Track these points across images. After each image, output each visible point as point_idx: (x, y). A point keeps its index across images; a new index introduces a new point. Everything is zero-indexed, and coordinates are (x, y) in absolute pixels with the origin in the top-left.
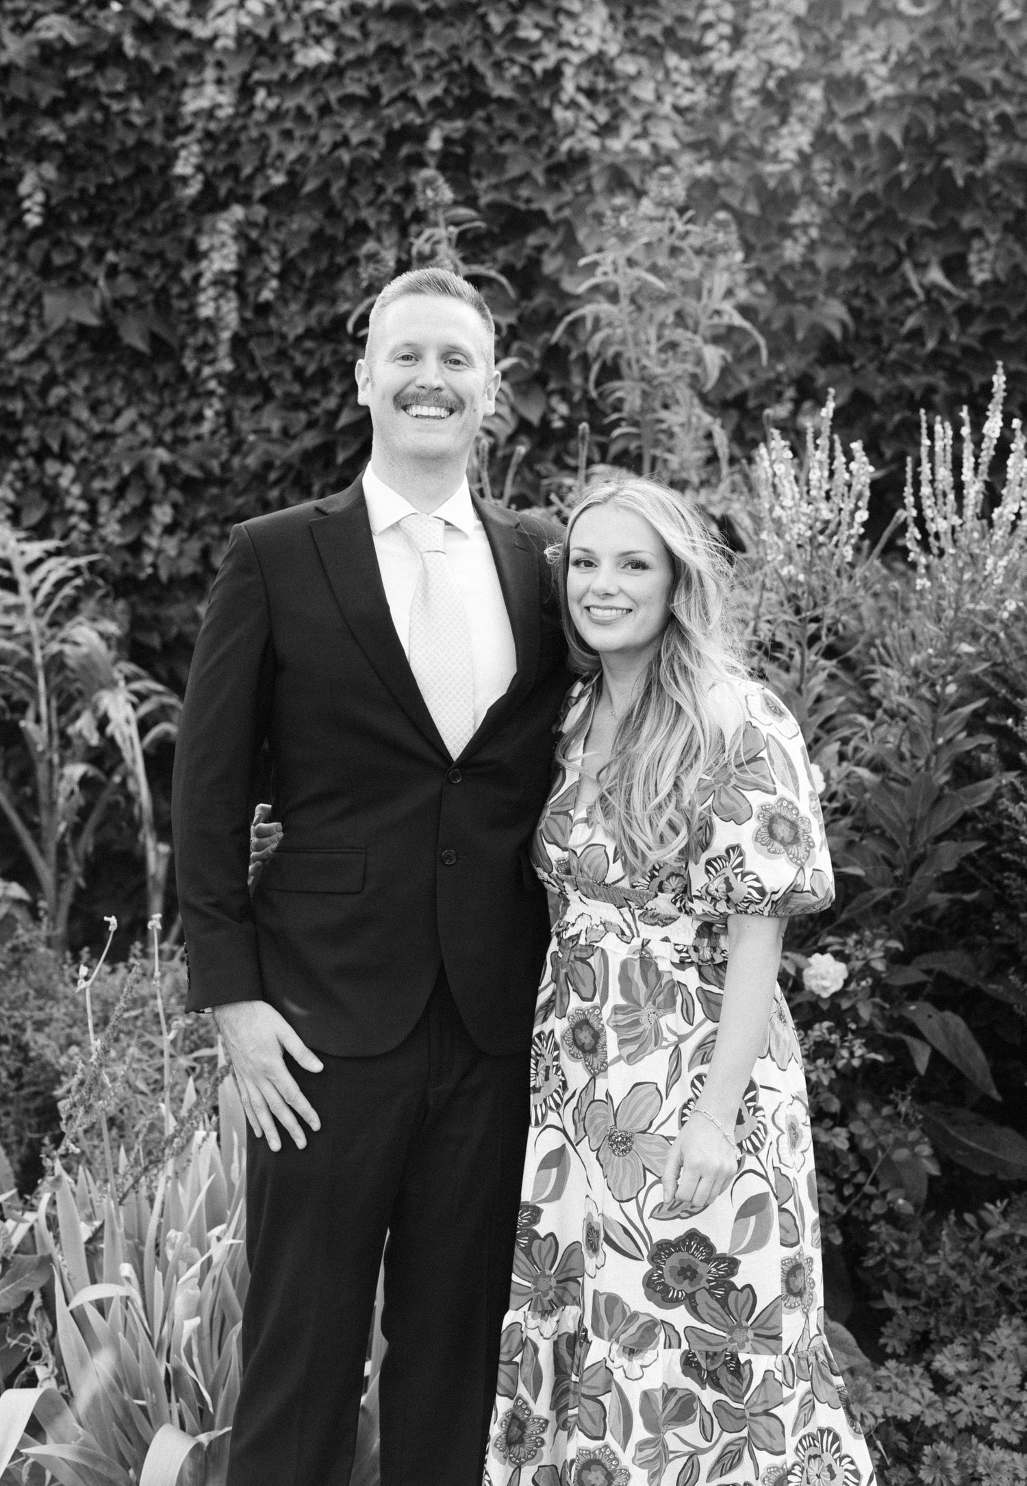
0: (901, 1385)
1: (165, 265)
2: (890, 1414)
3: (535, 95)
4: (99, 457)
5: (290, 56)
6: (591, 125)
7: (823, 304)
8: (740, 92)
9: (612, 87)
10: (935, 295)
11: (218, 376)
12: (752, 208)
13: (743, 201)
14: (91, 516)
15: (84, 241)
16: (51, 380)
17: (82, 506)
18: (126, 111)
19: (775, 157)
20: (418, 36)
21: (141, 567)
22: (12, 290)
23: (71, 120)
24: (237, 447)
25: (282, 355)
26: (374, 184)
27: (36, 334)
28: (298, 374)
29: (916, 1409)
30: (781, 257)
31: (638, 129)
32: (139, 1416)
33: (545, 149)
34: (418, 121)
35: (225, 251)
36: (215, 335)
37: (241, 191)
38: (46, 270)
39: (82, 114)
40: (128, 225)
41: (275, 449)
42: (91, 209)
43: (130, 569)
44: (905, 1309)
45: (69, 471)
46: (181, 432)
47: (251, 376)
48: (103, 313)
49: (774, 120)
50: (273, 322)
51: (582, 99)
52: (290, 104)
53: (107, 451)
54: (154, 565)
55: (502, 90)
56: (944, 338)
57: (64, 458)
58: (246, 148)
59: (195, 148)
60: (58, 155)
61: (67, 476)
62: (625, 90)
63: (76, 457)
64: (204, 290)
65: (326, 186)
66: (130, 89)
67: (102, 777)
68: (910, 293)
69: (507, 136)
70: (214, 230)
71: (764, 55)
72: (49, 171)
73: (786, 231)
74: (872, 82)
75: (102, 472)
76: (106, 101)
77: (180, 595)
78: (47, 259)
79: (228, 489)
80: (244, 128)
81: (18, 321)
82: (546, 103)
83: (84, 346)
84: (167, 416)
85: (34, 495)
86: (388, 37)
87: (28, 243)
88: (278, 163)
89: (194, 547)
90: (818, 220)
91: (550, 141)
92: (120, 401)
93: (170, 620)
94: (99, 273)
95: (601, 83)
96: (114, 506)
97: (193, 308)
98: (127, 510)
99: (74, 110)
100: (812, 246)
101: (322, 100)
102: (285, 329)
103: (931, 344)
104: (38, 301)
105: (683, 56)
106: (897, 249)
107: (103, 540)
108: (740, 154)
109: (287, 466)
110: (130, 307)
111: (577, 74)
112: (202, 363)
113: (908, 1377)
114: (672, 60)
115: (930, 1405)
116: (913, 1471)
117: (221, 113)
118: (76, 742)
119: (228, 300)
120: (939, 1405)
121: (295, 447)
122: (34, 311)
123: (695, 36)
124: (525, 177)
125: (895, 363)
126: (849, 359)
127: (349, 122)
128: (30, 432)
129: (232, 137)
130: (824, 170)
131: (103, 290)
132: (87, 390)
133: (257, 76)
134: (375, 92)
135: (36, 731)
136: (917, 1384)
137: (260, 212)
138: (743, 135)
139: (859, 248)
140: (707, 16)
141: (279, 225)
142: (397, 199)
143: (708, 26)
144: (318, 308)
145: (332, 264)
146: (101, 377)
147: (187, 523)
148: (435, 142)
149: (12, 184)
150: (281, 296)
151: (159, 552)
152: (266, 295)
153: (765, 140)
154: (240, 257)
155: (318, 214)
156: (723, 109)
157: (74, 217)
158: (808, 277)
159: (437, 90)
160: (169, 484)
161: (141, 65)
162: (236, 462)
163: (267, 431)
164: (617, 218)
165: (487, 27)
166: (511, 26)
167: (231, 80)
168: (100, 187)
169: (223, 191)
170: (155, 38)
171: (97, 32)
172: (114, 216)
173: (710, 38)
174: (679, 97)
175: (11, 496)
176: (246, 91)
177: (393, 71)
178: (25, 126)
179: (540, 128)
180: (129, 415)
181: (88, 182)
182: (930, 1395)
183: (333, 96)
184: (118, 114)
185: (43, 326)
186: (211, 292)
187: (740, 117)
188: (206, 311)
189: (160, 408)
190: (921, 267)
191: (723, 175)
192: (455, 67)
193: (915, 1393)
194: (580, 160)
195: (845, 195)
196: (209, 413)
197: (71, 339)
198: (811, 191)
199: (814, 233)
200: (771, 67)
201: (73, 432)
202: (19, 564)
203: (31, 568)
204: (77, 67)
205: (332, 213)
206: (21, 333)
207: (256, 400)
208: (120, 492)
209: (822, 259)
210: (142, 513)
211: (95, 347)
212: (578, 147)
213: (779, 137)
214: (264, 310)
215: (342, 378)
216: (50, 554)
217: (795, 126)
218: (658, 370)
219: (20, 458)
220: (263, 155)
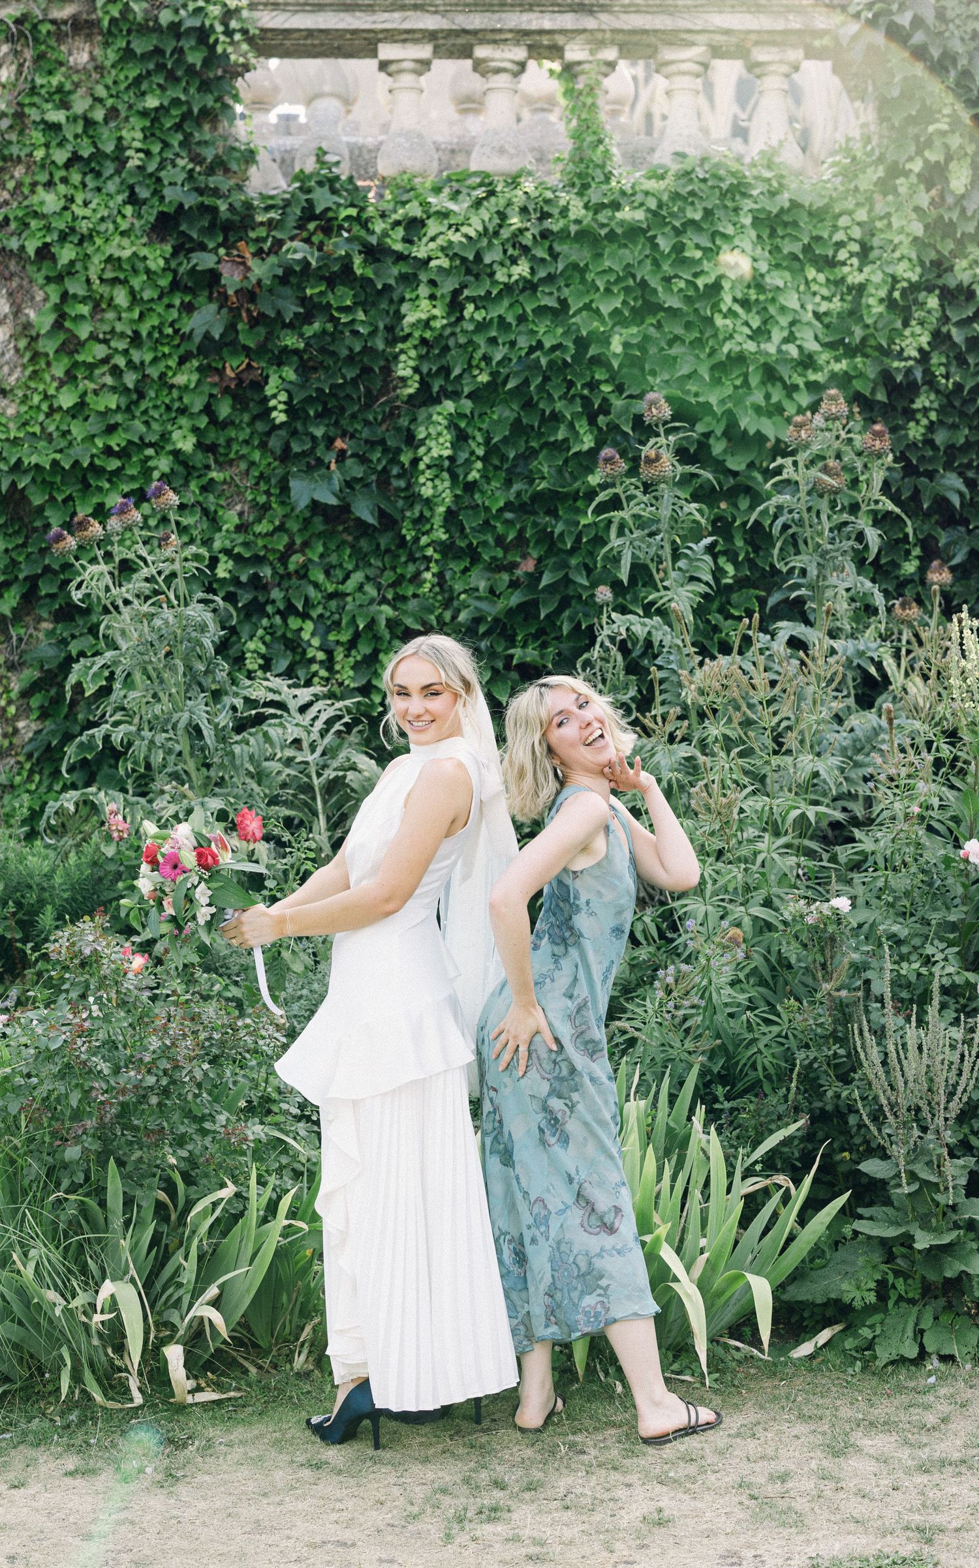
1: (386, 450)
3: (697, 306)
4: (333, 613)
5: (492, 274)
6: (746, 331)
7: (943, 477)
8: (869, 301)
9: (762, 297)
11: (433, 544)
12: (881, 396)
13: (873, 391)
14: (329, 663)
15: (318, 431)
16: (290, 549)
17: (321, 656)
19: (900, 355)
20: (599, 256)
23: (310, 330)
24: (449, 603)
25: (487, 525)
26: (565, 379)
27: (278, 510)
28: (500, 541)
30: (907, 435)
31: (785, 334)
33: (708, 350)
34: (602, 329)
35: (441, 440)
36: (431, 509)
37: (451, 388)
38: (286, 456)
39: (317, 326)
40: (354, 416)
41: (484, 606)
42: (325, 404)
43: (362, 708)
45: (309, 626)
46: (401, 591)
47: (461, 544)
48: (340, 493)
49: (899, 324)
50: (478, 498)
51: (737, 308)
52: (494, 313)
53: (341, 608)
55: (674, 302)
57: (305, 616)
58: (455, 351)
59: (413, 353)
60: (296, 361)
61: (307, 630)
62: (773, 300)
63: (315, 614)
64: (423, 473)
65: (526, 383)
66: (355, 304)
69: (675, 340)
70: (429, 421)
71: (889, 270)
72: (290, 373)
73: (910, 414)
75: (337, 624)
76: (336, 314)
78: (287, 448)
80: (454, 335)
81: (262, 499)
82: (708, 312)
83: (318, 520)
84: (388, 577)
85: (280, 646)
86: (573, 258)
87: (269, 434)
88: (482, 364)
90: (936, 405)
91: (712, 343)
92: (349, 566)
94: (331, 458)
95: (753, 295)
96: (347, 656)
97: (409, 486)
98: (359, 658)
99: (307, 318)
100: (931, 427)
101: (519, 311)
102: (488, 503)
104: (283, 483)
105: (819, 271)
107: (340, 684)
108: (869, 351)
109: (496, 620)
110: (358, 487)
111: (732, 288)
112: (420, 533)
114: (811, 273)
117: (437, 324)
119: (443, 481)
121: (502, 605)
123: (830, 253)
124: (693, 375)
126: (966, 522)
127: (541, 329)
128: (276, 594)
129: (443, 342)
130: (941, 364)
131: (336, 473)
132: (322, 556)
133: (466, 293)
134: (564, 303)
137: (467, 405)
138: (873, 335)
139: (970, 429)
140: (839, 236)
141: (483, 415)
142: (586, 392)
143: (840, 245)
144: (516, 487)
145: (527, 448)
146: (332, 546)
148: (616, 346)
149: (259, 385)
150: (486, 478)
152: (474, 475)
153: (891, 340)
154: (453, 446)
155: (515, 407)
156: (854, 313)
157: (312, 413)
158: (929, 452)
159: (617, 303)
161: (366, 282)
162: (449, 615)
163: (477, 590)
165: (655, 246)
166: (679, 248)
167: (443, 296)
168: (332, 387)
169: (436, 388)
170: (378, 260)
171: (328, 256)
172: (342, 410)
173: (842, 255)
174: (819, 304)
175: (263, 650)
176: (455, 305)
177: (576, 285)
178: (270, 336)
179: (701, 332)
180: (357, 577)
181: (322, 382)
183: (529, 310)
184: (345, 324)
185: (286, 505)
186: (429, 474)
187: (869, 321)
188: (427, 491)
189: (385, 569)
191: (855, 368)
192: (631, 282)
194: (740, 359)
195: (959, 387)
196: (428, 576)
197: (307, 514)
198: (930, 381)
200: (895, 280)
201: (312, 592)
202: (293, 705)
203: (303, 709)
204: (312, 287)
205: (528, 405)
207: (466, 563)
208: (352, 644)
209: (940, 438)
211: (327, 521)
212: (738, 349)
213: (903, 338)
214: (470, 487)
215: (537, 543)
216: (317, 697)
217: (918, 330)
218: (830, 547)
219: (269, 617)
220: (471, 357)
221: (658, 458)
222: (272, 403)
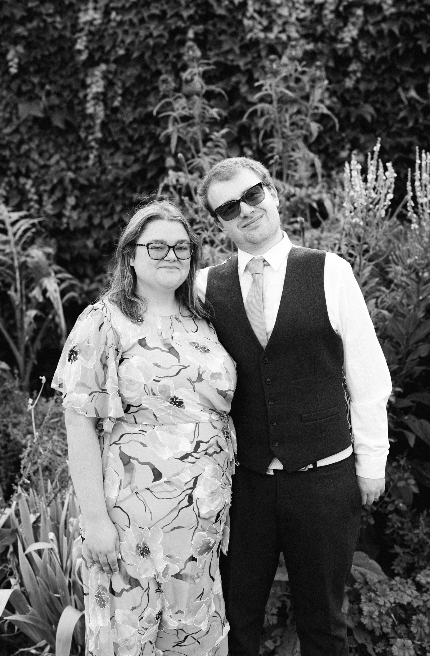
0: (402, 588)
1: (72, 91)
2: (397, 601)
4: (43, 175)
6: (260, 27)
7: (363, 106)
8: (326, 12)
9: (269, 10)
10: (413, 102)
11: (95, 140)
12: (331, 64)
13: (327, 61)
14: (40, 201)
15: (36, 80)
16: (22, 142)
17: (35, 197)
18: (54, 22)
19: (342, 41)
21: (61, 224)
22: (4, 102)
23: (30, 26)
24: (104, 171)
25: (123, 130)
26: (164, 53)
27: (15, 121)
28: (130, 139)
29: (409, 599)
30: (344, 86)
31: (280, 29)
32: (56, 602)
33: (239, 38)
34: (183, 25)
35: (98, 84)
36: (94, 121)
37: (105, 57)
38: (19, 93)
39: (35, 23)
40: (55, 73)
41: (120, 172)
42: (39, 66)
43: (57, 225)
44: (404, 553)
45: (30, 182)
46: (79, 165)
47: (110, 140)
48: (45, 111)
49: (341, 24)
50: (119, 116)
51: (256, 15)
52: (127, 18)
53: (46, 174)
54: (68, 223)
55: (221, 11)
56: (416, 121)
57: (27, 176)
58: (107, 38)
59: (85, 38)
60: (24, 42)
61: (29, 184)
62: (275, 11)
63: (33, 175)
64: (88, 102)
65: (142, 55)
66: (56, 13)
67: (44, 316)
68: (401, 102)
69: (223, 32)
70: (93, 75)
72: (20, 49)
73: (347, 74)
74: (385, 7)
75: (44, 182)
76: (45, 17)
77: (79, 236)
78: (19, 89)
79: (100, 190)
80: (106, 29)
81: (7, 115)
82: (240, 17)
83: (36, 127)
84: (73, 158)
85: (15, 192)
87: (11, 81)
88: (122, 45)
89: (85, 215)
90: (360, 69)
91: (242, 34)
92: (52, 151)
93: (75, 247)
94: (43, 95)
95: (264, 8)
96: (50, 197)
97: (84, 109)
98: (56, 199)
99: (31, 21)
100: (358, 81)
101: (140, 16)
102: (125, 119)
103: (411, 124)
104: (15, 107)
106: (395, 81)
107: (45, 212)
108: (326, 40)
109: (126, 180)
110: (56, 109)
111: (253, 4)
112: (88, 134)
113: (405, 584)
115: (416, 597)
116: (407, 627)
117: (97, 23)
118: (33, 300)
119: (99, 106)
120: (419, 597)
121: (129, 171)
122: (14, 111)
124: (231, 51)
125: (394, 133)
126: (375, 131)
127: (152, 26)
128: (12, 165)
129: (100, 33)
130: (364, 47)
131: (44, 101)
132: (38, 146)
133: (112, 5)
134: (164, 13)
135: (15, 296)
136: (409, 588)
137: (113, 67)
138: (327, 31)
139: (379, 81)
141: (122, 72)
142: (174, 60)
144: (139, 110)
145: (145, 90)
146: (44, 140)
147: (81, 205)
148: (191, 34)
149: (4, 55)
150: (123, 104)
151: (69, 218)
152: (116, 103)
153: (337, 33)
154: (105, 87)
155: (139, 67)
156: (319, 20)
157: (32, 69)
158: (356, 94)
159: (191, 12)
160: (74, 188)
162: (103, 178)
163: (117, 164)
164: (272, 64)
167: (101, 8)
168: (43, 56)
169: (97, 56)
172: (49, 69)
174: (299, 14)
175: (4, 193)
176: (107, 13)
177: (172, 4)
178: (9, 29)
179: (237, 28)
180: (56, 157)
181: (38, 54)
182: (416, 593)
183: (146, 15)
184: (50, 23)
185: (18, 118)
186: (92, 102)
187: (326, 23)
188: (90, 110)
189: (70, 154)
190: (406, 90)
191: (318, 49)
193: (409, 592)
194: (255, 43)
195: (373, 57)
196: (92, 156)
197: (30, 124)
198: (358, 56)
199: (359, 75)
201: (32, 165)
202: (8, 222)
203: (13, 224)
205: (145, 67)
206: (8, 121)
207: (112, 150)
208: (52, 192)
209: (362, 87)
210: (62, 200)
211: (41, 127)
212: (254, 37)
213: (344, 32)
214: (115, 110)
215: (150, 140)
216: (22, 218)
217: (351, 27)
218: (290, 133)
219: (8, 176)
220: (115, 41)
221: (192, 80)
222: (11, 64)
